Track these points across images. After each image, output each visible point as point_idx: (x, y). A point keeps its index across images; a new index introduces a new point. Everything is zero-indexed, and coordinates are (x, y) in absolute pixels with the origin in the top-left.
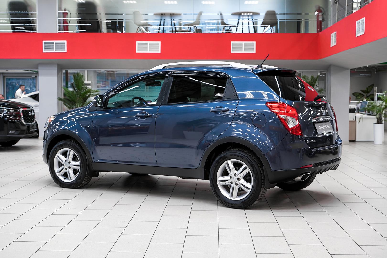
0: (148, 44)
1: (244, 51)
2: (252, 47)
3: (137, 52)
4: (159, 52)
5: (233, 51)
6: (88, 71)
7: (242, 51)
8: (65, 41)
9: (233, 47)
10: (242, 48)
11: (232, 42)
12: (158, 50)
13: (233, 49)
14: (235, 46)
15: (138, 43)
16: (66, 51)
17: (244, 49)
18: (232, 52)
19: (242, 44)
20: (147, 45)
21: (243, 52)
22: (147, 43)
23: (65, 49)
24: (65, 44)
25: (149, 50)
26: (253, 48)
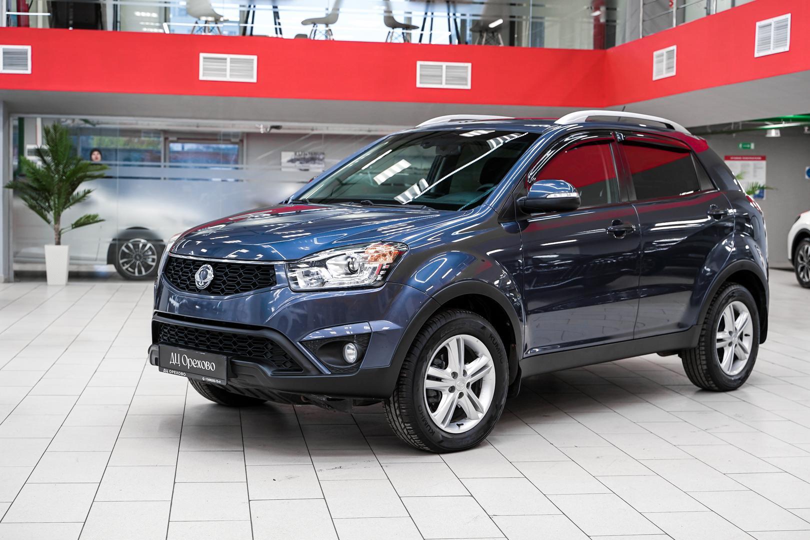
0: (228, 61)
1: (446, 84)
2: (463, 75)
3: (201, 78)
4: (254, 80)
5: (421, 83)
6: (42, 119)
7: (441, 84)
8: (28, 48)
9: (421, 75)
10: (441, 76)
11: (419, 63)
12: (252, 77)
13: (420, 78)
14: (424, 73)
15: (204, 58)
16: (29, 72)
17: (446, 80)
18: (418, 85)
19: (442, 69)
20: (226, 63)
21: (444, 86)
22: (226, 59)
23: (26, 65)
24: (26, 53)
25: (231, 75)
26: (465, 79)
